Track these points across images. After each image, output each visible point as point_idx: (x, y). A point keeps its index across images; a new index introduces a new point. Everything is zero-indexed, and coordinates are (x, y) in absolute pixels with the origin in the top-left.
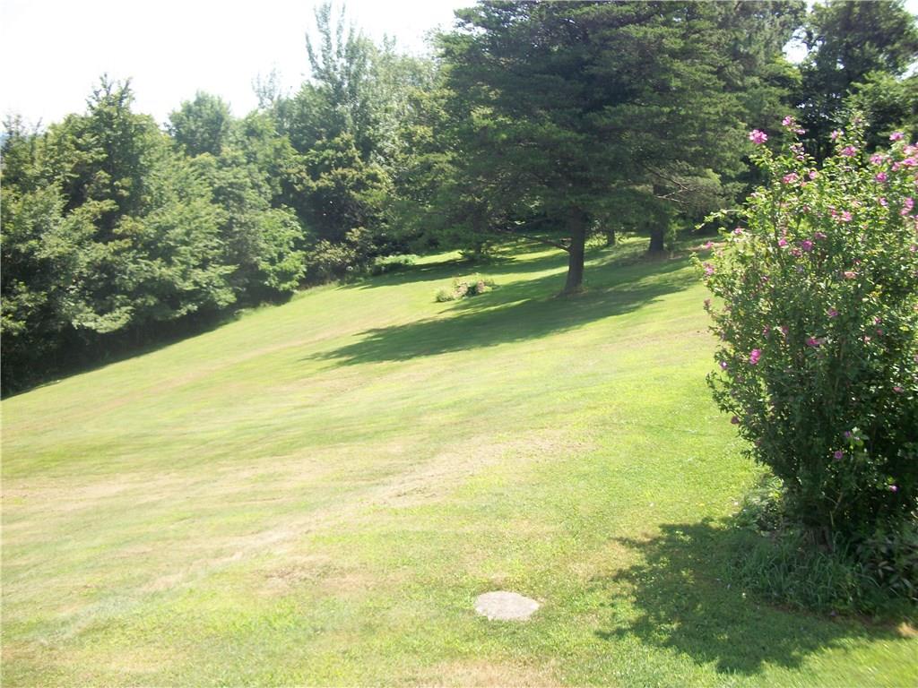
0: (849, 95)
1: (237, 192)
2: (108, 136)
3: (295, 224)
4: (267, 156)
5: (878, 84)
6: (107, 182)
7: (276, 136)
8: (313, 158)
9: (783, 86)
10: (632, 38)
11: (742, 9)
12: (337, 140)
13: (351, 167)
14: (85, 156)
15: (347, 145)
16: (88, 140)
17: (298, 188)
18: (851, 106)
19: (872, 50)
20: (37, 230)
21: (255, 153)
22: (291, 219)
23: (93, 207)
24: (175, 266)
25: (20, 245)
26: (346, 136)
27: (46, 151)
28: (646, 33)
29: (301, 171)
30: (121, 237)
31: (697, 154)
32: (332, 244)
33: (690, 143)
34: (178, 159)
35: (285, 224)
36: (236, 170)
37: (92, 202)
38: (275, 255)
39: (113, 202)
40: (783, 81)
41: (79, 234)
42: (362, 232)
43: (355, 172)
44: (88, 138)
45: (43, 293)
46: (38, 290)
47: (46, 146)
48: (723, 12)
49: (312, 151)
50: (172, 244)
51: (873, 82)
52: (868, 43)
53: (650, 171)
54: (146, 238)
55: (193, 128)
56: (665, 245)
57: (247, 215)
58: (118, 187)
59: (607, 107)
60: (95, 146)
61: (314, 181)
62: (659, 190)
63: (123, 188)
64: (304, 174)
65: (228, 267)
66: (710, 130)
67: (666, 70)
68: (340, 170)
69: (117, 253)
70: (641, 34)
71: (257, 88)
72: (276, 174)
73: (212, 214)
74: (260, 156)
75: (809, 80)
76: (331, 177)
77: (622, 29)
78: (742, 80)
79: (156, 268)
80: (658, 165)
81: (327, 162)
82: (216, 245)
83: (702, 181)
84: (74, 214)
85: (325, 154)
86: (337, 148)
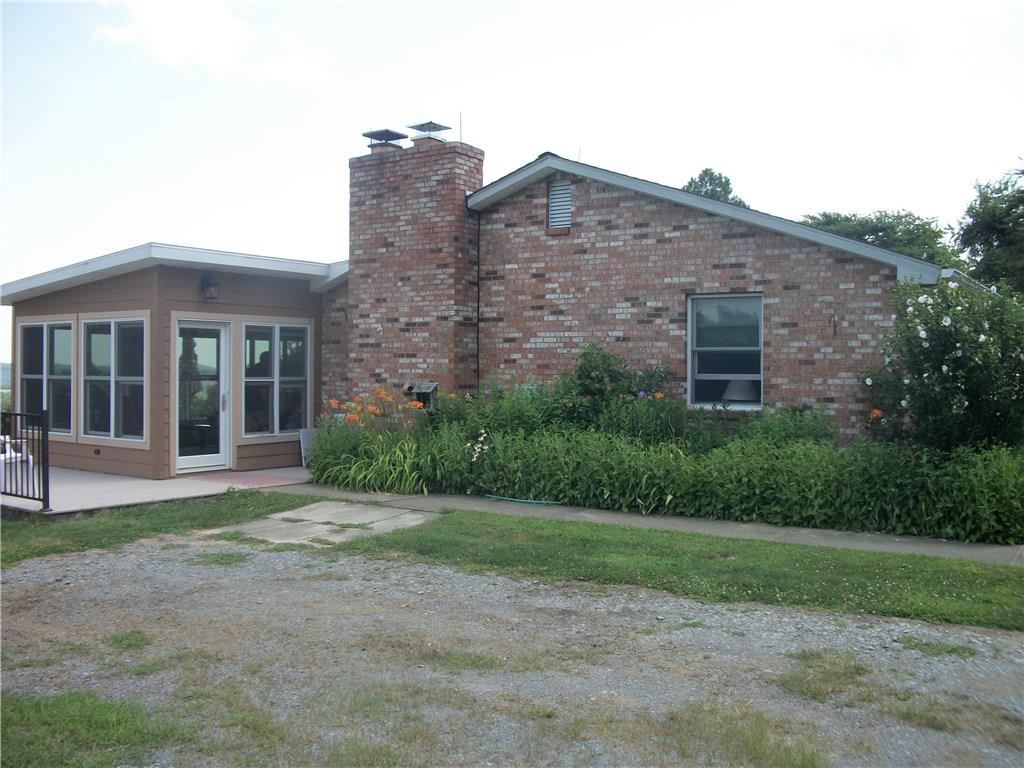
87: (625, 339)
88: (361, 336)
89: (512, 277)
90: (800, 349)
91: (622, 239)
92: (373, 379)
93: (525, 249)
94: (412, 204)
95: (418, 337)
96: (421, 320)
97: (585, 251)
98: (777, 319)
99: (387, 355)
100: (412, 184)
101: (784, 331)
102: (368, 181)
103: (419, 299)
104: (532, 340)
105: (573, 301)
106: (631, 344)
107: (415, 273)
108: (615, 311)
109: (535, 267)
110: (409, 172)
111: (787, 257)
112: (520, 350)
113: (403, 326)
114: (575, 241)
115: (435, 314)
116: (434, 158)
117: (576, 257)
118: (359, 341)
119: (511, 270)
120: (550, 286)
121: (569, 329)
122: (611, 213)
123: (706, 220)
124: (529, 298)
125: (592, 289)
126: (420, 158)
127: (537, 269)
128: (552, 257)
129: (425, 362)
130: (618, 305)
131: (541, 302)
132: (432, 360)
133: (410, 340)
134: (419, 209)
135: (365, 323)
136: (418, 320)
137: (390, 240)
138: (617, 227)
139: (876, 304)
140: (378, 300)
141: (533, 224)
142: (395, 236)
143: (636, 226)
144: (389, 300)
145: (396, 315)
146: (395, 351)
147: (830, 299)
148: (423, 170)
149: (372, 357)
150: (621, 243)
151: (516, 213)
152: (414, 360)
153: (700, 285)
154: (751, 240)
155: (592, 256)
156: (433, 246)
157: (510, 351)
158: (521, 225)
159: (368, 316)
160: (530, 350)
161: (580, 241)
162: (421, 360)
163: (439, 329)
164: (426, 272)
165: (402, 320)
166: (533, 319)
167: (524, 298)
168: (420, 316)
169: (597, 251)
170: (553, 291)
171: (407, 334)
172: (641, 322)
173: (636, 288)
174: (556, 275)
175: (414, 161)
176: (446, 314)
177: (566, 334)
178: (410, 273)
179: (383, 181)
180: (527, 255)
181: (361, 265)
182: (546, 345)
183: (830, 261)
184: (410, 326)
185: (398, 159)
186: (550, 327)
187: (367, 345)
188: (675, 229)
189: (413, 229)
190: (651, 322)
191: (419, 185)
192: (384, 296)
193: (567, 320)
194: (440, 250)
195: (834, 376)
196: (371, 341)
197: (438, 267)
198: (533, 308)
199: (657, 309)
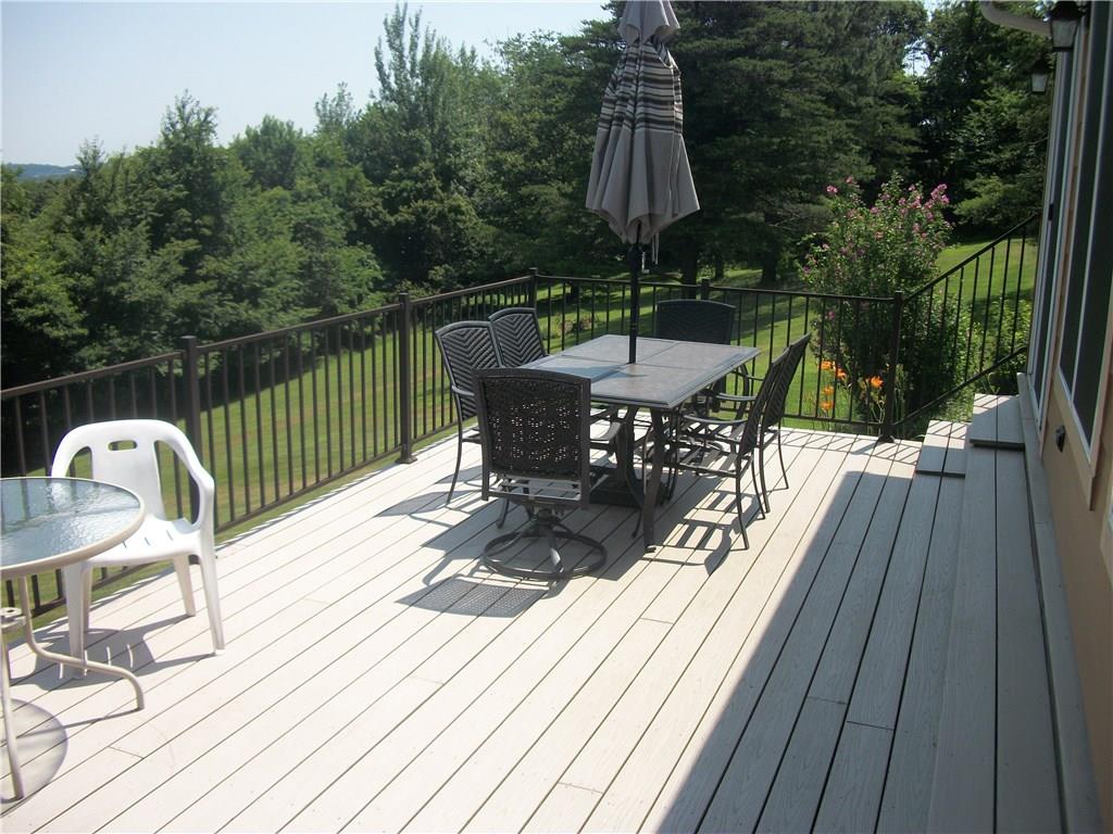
0: (969, 112)
1: (315, 229)
2: (188, 172)
3: (373, 262)
4: (339, 188)
5: (1001, 101)
6: (189, 220)
7: (347, 166)
8: (390, 190)
9: (901, 104)
10: (743, 71)
11: (852, 29)
12: (415, 169)
13: (432, 199)
14: (165, 193)
15: (426, 174)
16: (168, 176)
17: (374, 223)
18: (972, 124)
19: (994, 64)
20: (126, 271)
21: (328, 186)
22: (369, 257)
23: (179, 247)
24: (263, 307)
25: (111, 288)
26: (426, 165)
27: (128, 190)
28: (755, 66)
29: (377, 204)
30: (206, 278)
31: (807, 182)
32: (413, 283)
33: (801, 171)
34: (255, 195)
35: (362, 263)
36: (312, 204)
37: (176, 242)
38: (356, 297)
39: (196, 241)
40: (900, 98)
41: (168, 276)
42: (447, 270)
43: (436, 205)
44: (169, 175)
45: (135, 337)
46: (129, 334)
47: (126, 183)
48: (833, 34)
49: (388, 182)
50: (258, 285)
51: (994, 98)
52: (990, 56)
53: (762, 199)
54: (229, 279)
55: (263, 159)
56: (778, 276)
57: (327, 254)
58: (200, 226)
59: (718, 139)
60: (176, 182)
61: (392, 215)
62: (771, 218)
63: (205, 226)
64: (380, 208)
65: (311, 310)
66: (820, 157)
67: (776, 100)
68: (420, 202)
69: (202, 295)
70: (751, 68)
71: (322, 113)
72: (350, 209)
73: (293, 253)
74: (333, 189)
75: (929, 95)
76: (410, 210)
77: (732, 63)
78: (855, 100)
79: (242, 311)
80: (769, 193)
81: (405, 194)
82: (296, 286)
83: (813, 208)
84: (158, 255)
85: (402, 185)
86: (416, 178)
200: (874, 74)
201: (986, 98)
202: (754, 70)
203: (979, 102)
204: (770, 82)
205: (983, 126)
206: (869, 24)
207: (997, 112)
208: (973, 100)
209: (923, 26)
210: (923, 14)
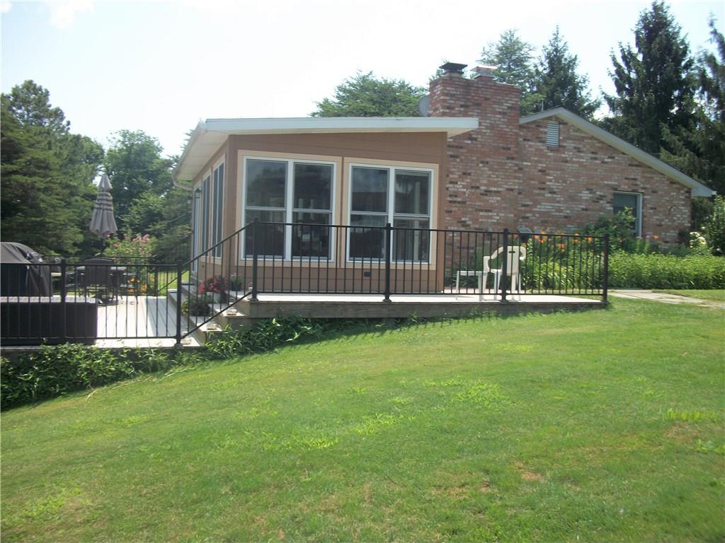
5: (148, 200)
11: (70, 160)
18: (133, 212)
19: (143, 180)
48: (60, 162)
51: (145, 199)
87: (586, 210)
88: (450, 196)
89: (527, 170)
90: (657, 219)
91: (585, 158)
92: (460, 225)
93: (535, 155)
94: (491, 117)
95: (494, 200)
96: (496, 189)
97: (567, 162)
98: (649, 205)
99: (470, 209)
100: (490, 104)
101: (651, 211)
102: (458, 95)
103: (495, 176)
104: (538, 206)
105: (561, 187)
106: (588, 212)
107: (492, 160)
108: (581, 195)
109: (541, 166)
110: (488, 97)
111: (653, 178)
112: (531, 212)
113: (483, 192)
114: (563, 155)
115: (505, 186)
116: (506, 92)
117: (563, 164)
118: (449, 199)
119: (527, 165)
120: (549, 177)
121: (559, 202)
122: (580, 144)
123: (622, 156)
124: (537, 183)
125: (571, 182)
126: (496, 90)
127: (542, 167)
128: (550, 162)
129: (498, 215)
130: (584, 192)
131: (544, 186)
132: (503, 215)
133: (488, 201)
134: (495, 121)
135: (454, 187)
136: (493, 189)
137: (474, 136)
138: (582, 152)
139: (683, 203)
140: (464, 174)
141: (541, 142)
142: (478, 134)
143: (592, 153)
144: (472, 174)
145: (478, 185)
146: (477, 207)
147: (667, 198)
148: (498, 97)
149: (459, 210)
150: (584, 160)
151: (530, 134)
152: (490, 214)
153: (619, 186)
154: (639, 168)
155: (571, 165)
156: (505, 146)
157: (526, 212)
158: (532, 141)
159: (457, 183)
160: (538, 212)
161: (564, 156)
162: (495, 214)
163: (508, 196)
164: (499, 161)
165: (483, 188)
166: (539, 195)
167: (534, 182)
168: (494, 187)
169: (574, 162)
170: (550, 181)
171: (485, 197)
172: (594, 202)
173: (592, 184)
174: (551, 172)
175: (492, 91)
176: (512, 187)
177: (557, 204)
178: (488, 160)
179: (469, 97)
180: (536, 159)
181: (451, 149)
182: (546, 210)
183: (668, 182)
184: (487, 192)
185: (481, 86)
186: (549, 200)
187: (455, 202)
188: (609, 158)
189: (490, 133)
190: (598, 202)
191: (495, 106)
192: (469, 171)
193: (558, 197)
194: (509, 149)
195: (668, 232)
196: (459, 199)
197: (508, 159)
198: (540, 189)
199: (601, 196)
200: (82, 185)
201: (140, 198)
202: (26, 182)
203: (137, 200)
204: (33, 188)
205: (139, 213)
206: (78, 158)
207: (147, 206)
208: (134, 199)
209: (103, 158)
210: (103, 151)
